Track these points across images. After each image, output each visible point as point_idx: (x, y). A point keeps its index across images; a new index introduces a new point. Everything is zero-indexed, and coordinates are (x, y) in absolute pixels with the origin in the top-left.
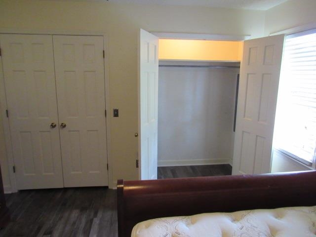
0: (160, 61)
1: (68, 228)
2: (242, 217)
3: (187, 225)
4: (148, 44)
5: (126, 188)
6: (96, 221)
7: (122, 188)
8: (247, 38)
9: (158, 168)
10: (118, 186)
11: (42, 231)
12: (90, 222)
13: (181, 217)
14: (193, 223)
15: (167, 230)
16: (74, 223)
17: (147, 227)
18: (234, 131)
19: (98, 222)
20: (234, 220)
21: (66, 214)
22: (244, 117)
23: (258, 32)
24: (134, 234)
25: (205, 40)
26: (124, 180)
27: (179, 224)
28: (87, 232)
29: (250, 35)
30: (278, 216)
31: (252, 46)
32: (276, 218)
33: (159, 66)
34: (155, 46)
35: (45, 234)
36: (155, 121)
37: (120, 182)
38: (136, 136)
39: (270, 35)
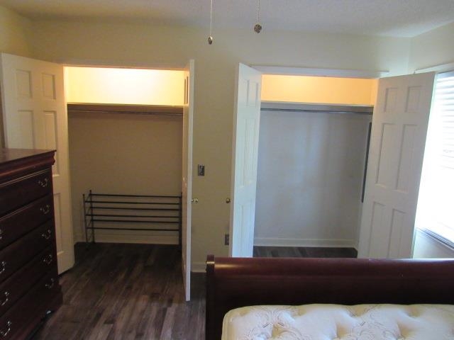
0: (263, 103)
1: (135, 318)
2: (365, 311)
3: (293, 316)
4: (248, 82)
5: (218, 266)
6: (171, 311)
7: (213, 265)
8: (384, 75)
9: (254, 247)
10: (208, 263)
11: (103, 319)
12: (163, 313)
13: (285, 306)
14: (300, 314)
15: (268, 320)
16: (143, 312)
17: (243, 315)
18: (363, 201)
19: (173, 313)
20: (353, 315)
21: (132, 301)
22: (377, 182)
23: (399, 68)
24: (227, 322)
25: (325, 76)
26: (215, 257)
27: (283, 314)
28: (159, 325)
29: (388, 71)
30: (412, 314)
31: (390, 86)
32: (410, 316)
33: (261, 109)
34: (257, 85)
35: (105, 323)
36: (252, 183)
37: (211, 258)
38: (228, 202)
39: (417, 72)
